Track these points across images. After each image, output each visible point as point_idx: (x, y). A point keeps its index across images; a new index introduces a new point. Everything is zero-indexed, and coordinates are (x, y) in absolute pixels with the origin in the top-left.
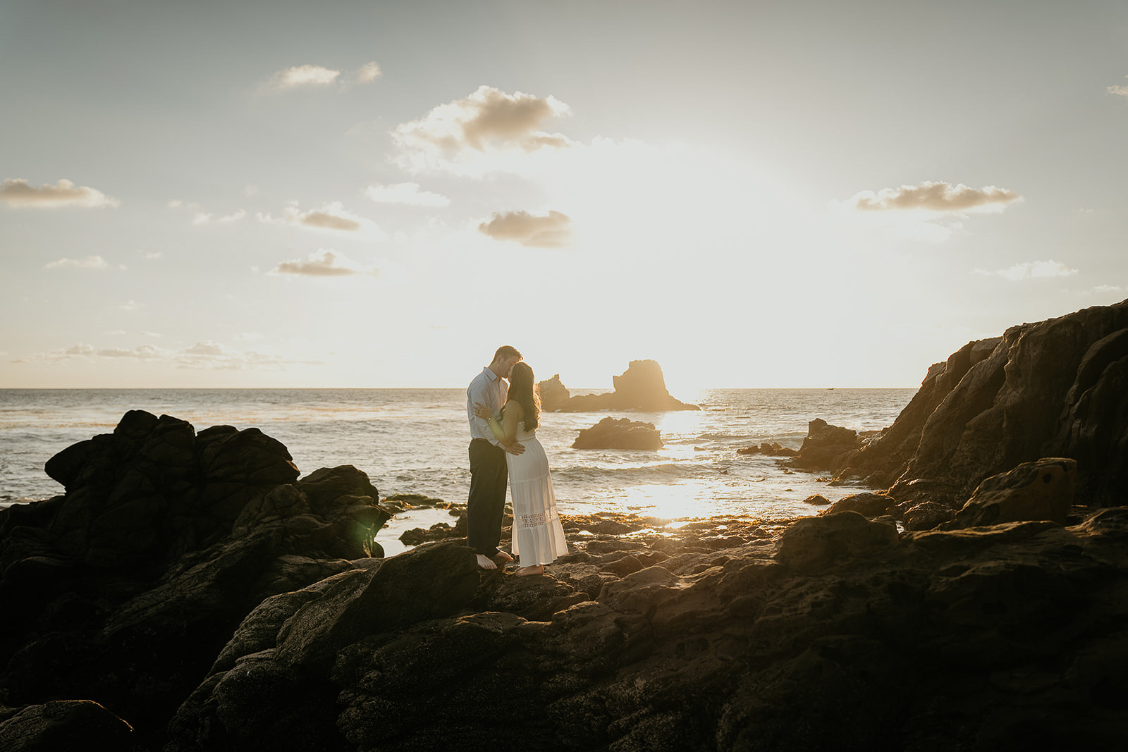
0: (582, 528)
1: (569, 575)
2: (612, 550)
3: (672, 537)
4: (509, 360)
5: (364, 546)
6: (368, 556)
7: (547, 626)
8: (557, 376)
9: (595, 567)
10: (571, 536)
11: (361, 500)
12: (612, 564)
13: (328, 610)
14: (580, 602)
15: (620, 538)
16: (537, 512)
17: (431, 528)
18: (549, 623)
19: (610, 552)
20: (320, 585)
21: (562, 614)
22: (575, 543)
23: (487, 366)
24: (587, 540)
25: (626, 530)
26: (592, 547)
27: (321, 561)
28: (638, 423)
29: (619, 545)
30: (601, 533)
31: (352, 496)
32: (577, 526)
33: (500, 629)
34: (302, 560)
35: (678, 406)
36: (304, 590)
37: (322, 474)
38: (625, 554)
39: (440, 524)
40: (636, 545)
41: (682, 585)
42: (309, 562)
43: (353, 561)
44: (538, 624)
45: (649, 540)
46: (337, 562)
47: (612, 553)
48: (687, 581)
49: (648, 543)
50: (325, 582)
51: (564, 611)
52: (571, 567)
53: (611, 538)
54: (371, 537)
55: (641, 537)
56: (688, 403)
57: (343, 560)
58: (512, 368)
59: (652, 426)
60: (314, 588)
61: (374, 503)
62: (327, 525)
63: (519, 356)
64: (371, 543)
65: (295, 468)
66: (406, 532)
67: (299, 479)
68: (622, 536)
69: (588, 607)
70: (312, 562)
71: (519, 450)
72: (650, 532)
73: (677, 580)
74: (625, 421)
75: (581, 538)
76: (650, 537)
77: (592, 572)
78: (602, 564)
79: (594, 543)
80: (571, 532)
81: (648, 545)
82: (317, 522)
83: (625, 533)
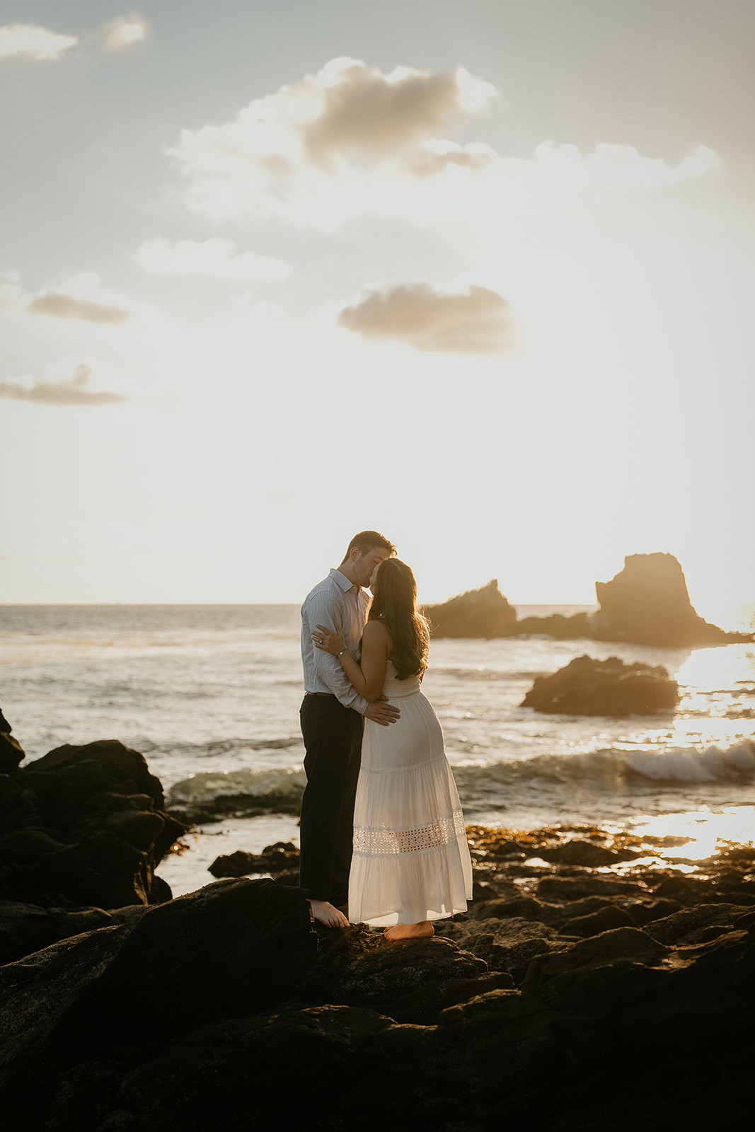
0: (532, 853)
1: (491, 939)
2: (584, 895)
3: (694, 873)
4: (372, 554)
5: (136, 884)
6: (141, 902)
7: (430, 1033)
8: (494, 583)
9: (541, 925)
10: (511, 868)
11: (132, 802)
12: (581, 920)
13: (45, 999)
14: (491, 991)
15: (599, 874)
16: (422, 823)
17: (264, 851)
18: (433, 1028)
19: (580, 898)
20: (44, 955)
21: (456, 1010)
22: (519, 881)
23: (337, 565)
24: (538, 875)
25: (609, 858)
26: (547, 888)
27: (56, 910)
28: (637, 666)
29: (596, 885)
30: (565, 862)
31: (115, 795)
32: (522, 850)
33: (347, 1037)
34: (22, 909)
35: (716, 637)
36: (15, 963)
37: (65, 757)
38: (604, 903)
39: (280, 845)
40: (627, 886)
41: (674, 963)
42: (34, 912)
43: (113, 911)
44: (414, 1029)
45: (652, 877)
46: (85, 913)
47: (582, 901)
48: (684, 955)
49: (650, 883)
50: (53, 950)
51: (459, 1007)
52: (498, 925)
53: (583, 873)
54: (149, 867)
55: (638, 871)
56: (734, 630)
57: (95, 908)
58: (376, 569)
59: (663, 672)
60: (33, 959)
61: (155, 806)
62: (70, 846)
63: (388, 548)
64: (149, 878)
65: (15, 745)
66: (219, 858)
67: (22, 764)
68: (603, 870)
69: (502, 999)
70: (40, 913)
71: (388, 716)
72: (654, 863)
73: (666, 953)
74: (614, 662)
75: (528, 872)
76: (653, 872)
77: (534, 935)
78: (564, 920)
79: (550, 882)
80: (511, 860)
81: (649, 888)
82: (51, 840)
83: (609, 864)
